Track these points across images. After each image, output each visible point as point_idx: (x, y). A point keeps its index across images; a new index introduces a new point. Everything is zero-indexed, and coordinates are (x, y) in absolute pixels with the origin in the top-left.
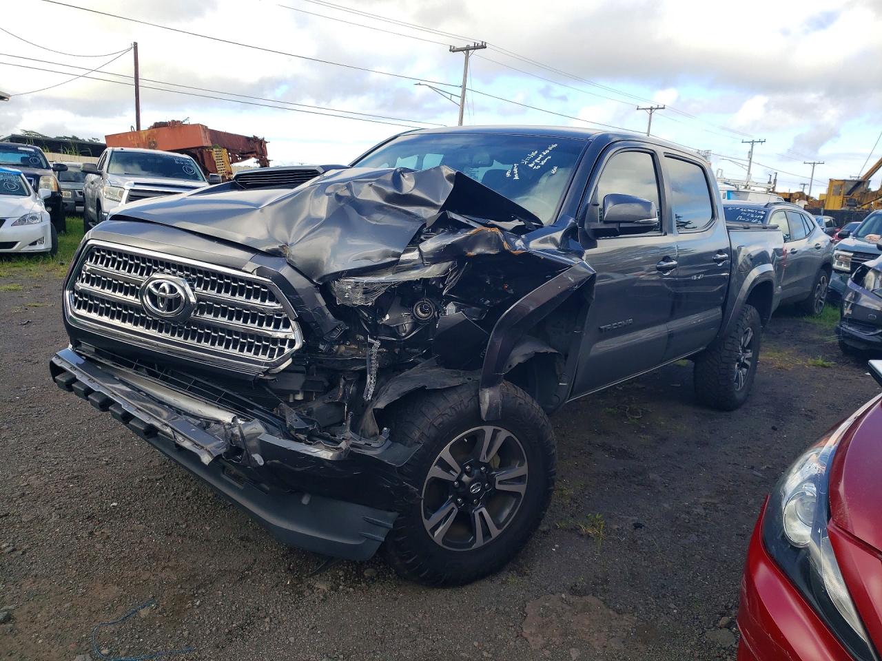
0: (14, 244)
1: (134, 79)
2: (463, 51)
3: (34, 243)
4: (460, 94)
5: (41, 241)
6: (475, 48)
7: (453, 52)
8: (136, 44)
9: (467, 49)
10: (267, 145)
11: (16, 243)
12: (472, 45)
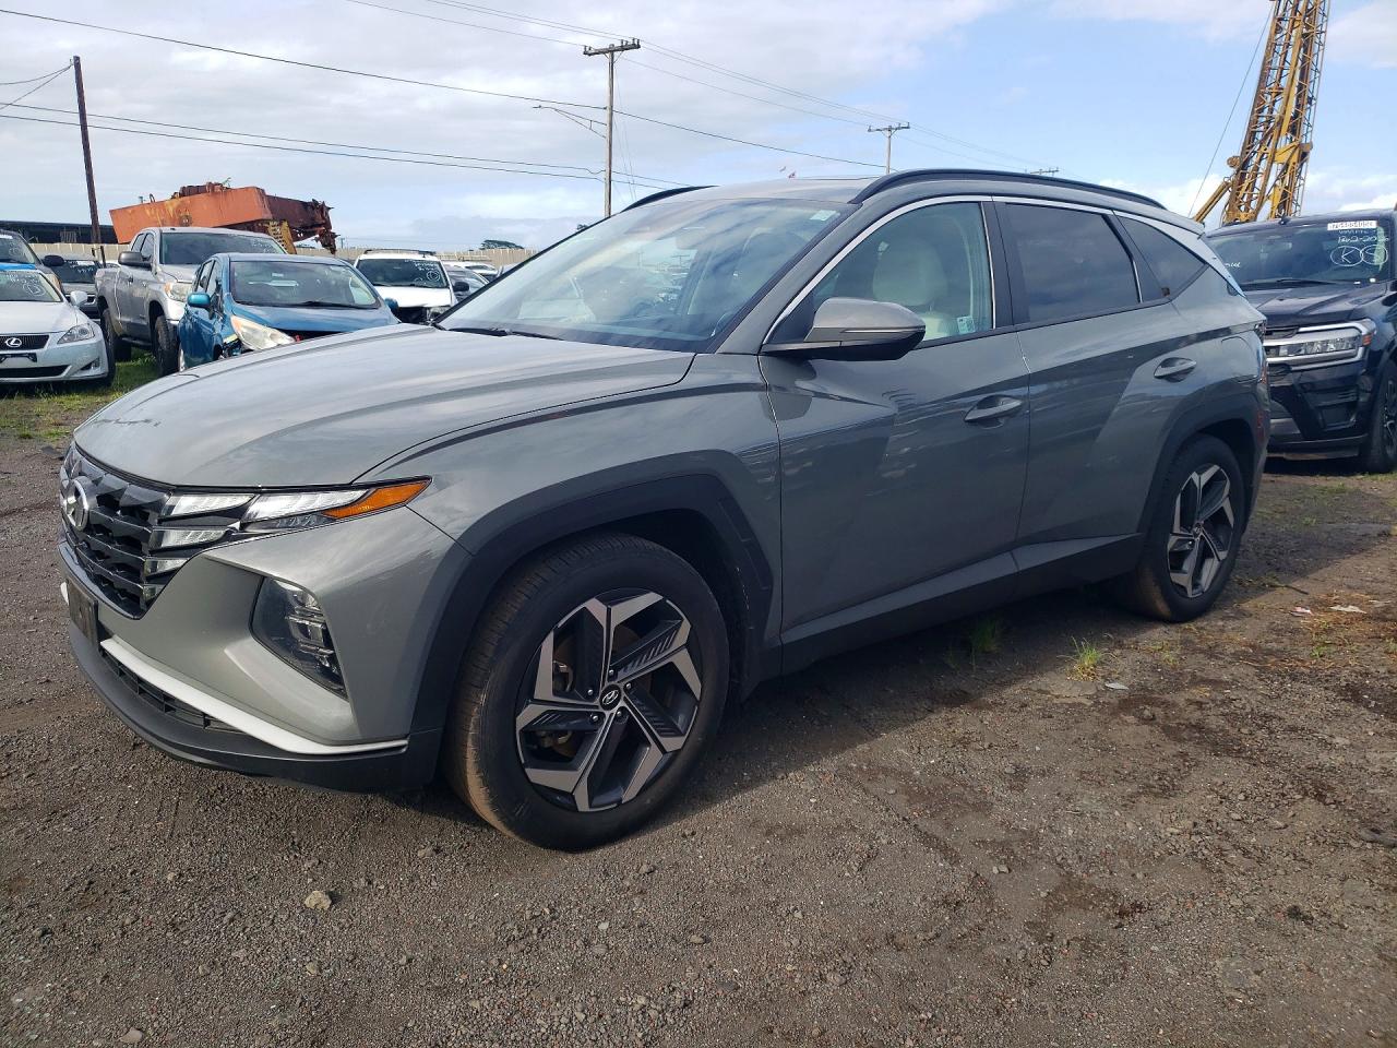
0: (61, 369)
1: (78, 115)
2: (604, 53)
3: (87, 367)
4: (606, 120)
5: (96, 363)
6: (623, 48)
7: (590, 55)
8: (77, 58)
9: (611, 51)
10: (330, 212)
11: (65, 367)
12: (618, 44)
